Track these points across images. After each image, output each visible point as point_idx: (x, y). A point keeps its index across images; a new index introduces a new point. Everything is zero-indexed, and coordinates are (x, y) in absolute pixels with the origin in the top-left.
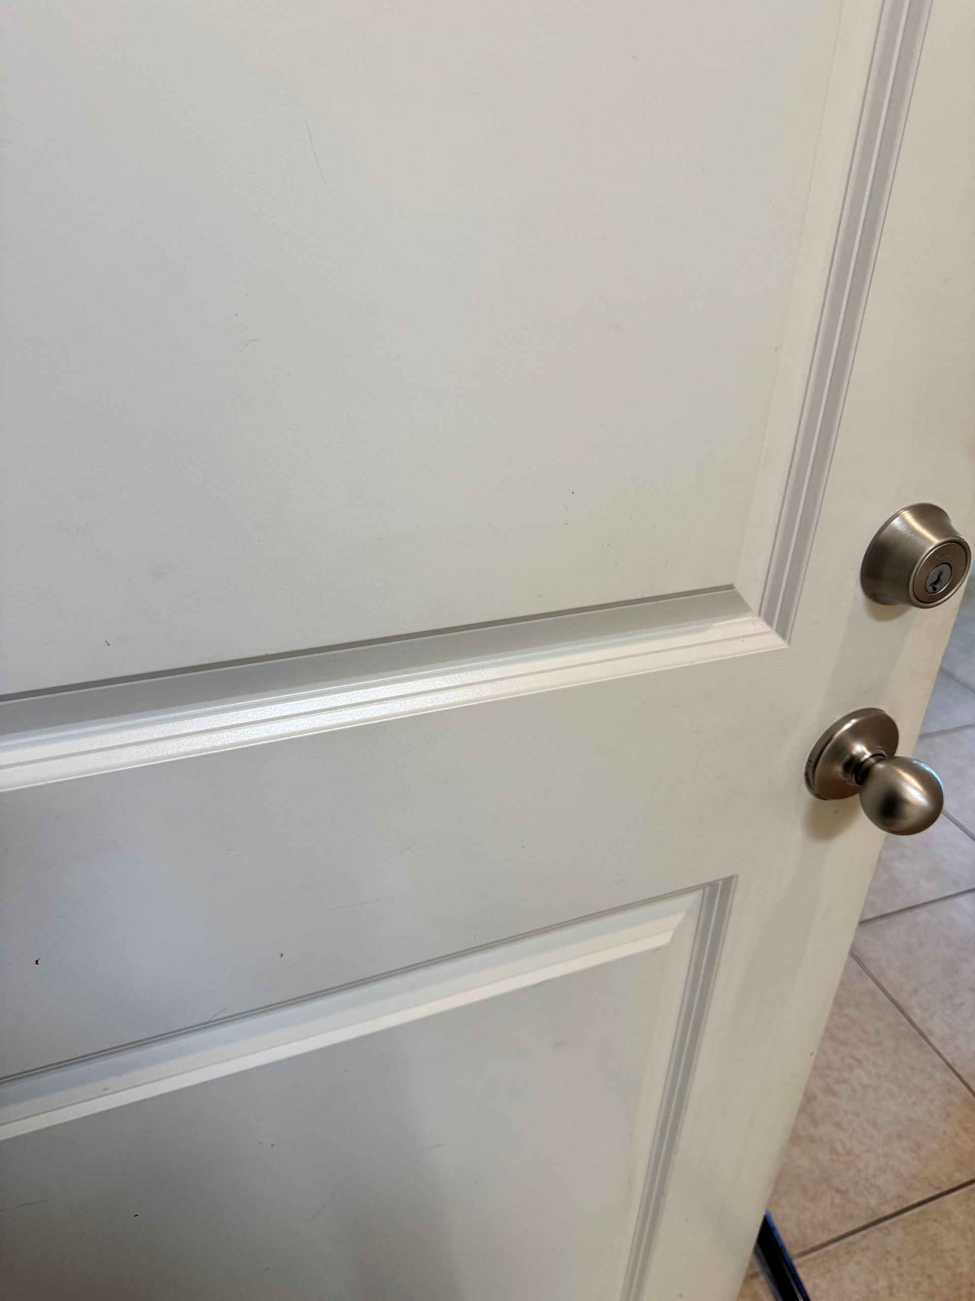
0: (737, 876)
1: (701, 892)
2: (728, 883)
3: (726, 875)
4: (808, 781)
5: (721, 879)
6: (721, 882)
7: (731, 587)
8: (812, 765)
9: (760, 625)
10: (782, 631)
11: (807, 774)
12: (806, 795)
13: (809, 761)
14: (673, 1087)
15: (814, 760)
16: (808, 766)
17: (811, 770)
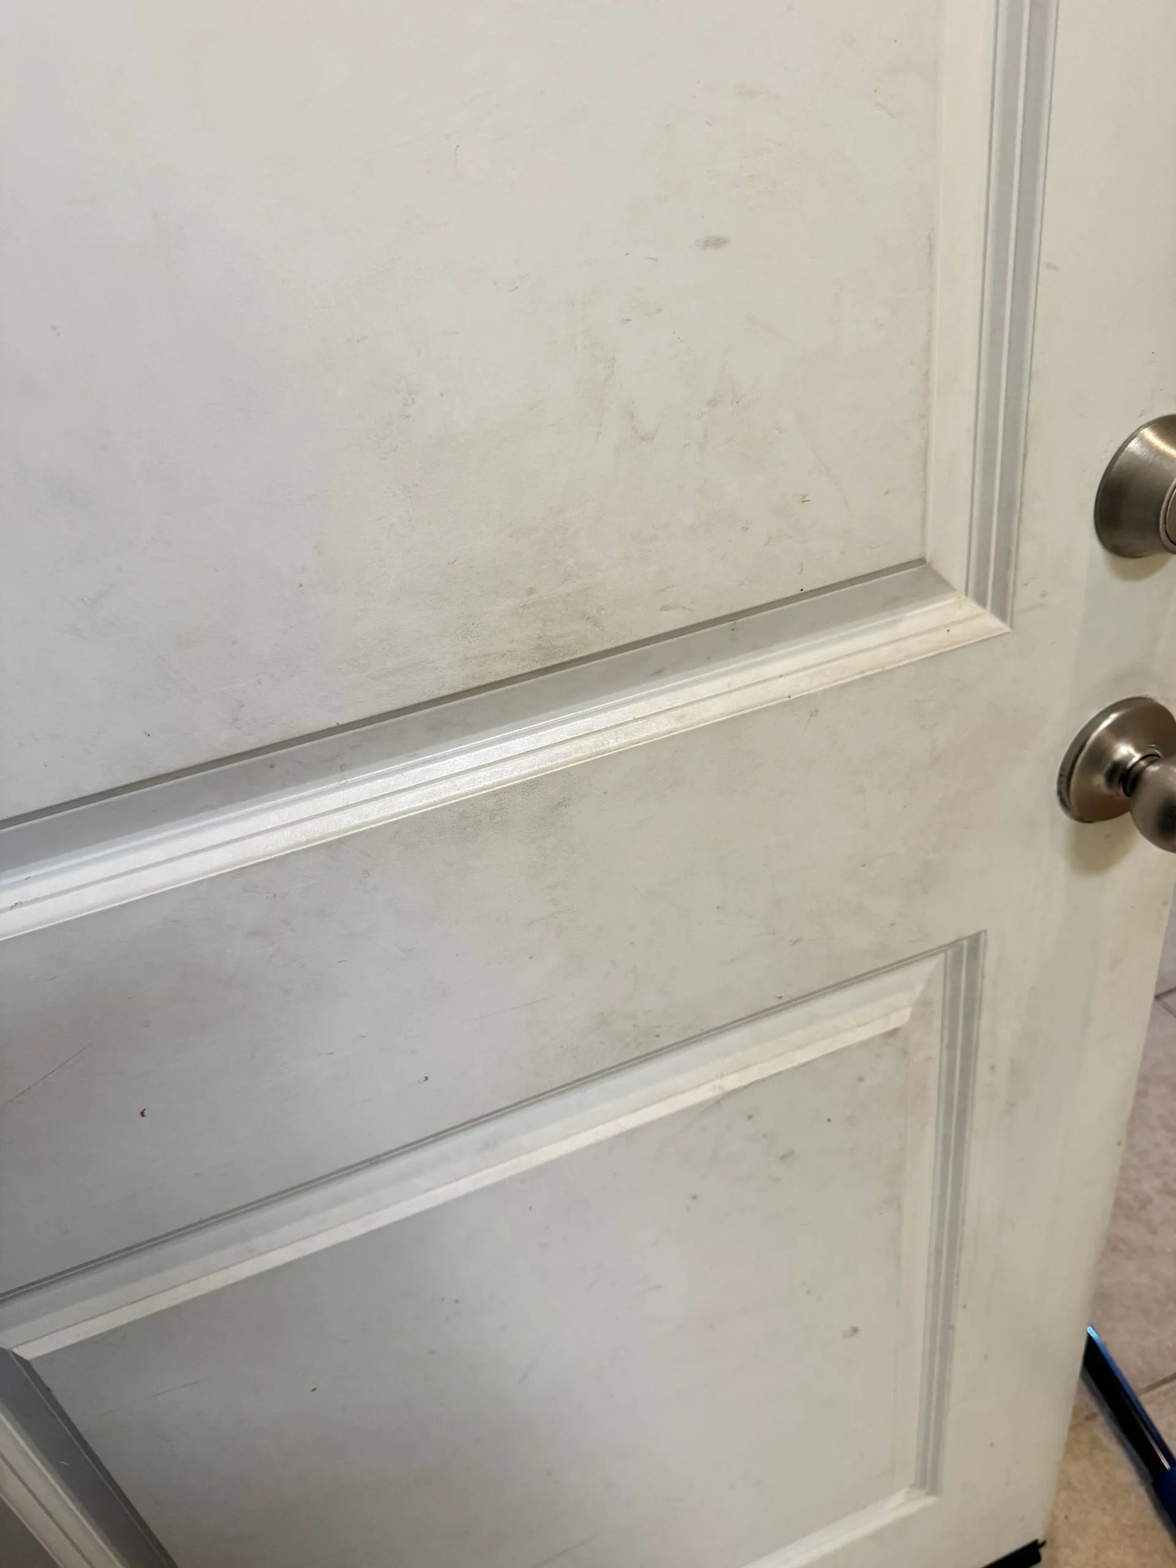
0: (985, 931)
1: (942, 956)
2: (975, 943)
3: (972, 931)
4: (1064, 803)
5: (967, 938)
6: (965, 942)
7: (921, 561)
8: (1065, 780)
9: (970, 607)
10: (1002, 611)
11: (1060, 793)
12: (1064, 819)
13: (1061, 775)
14: (943, 1196)
15: (1066, 773)
16: (1060, 782)
17: (1064, 785)
